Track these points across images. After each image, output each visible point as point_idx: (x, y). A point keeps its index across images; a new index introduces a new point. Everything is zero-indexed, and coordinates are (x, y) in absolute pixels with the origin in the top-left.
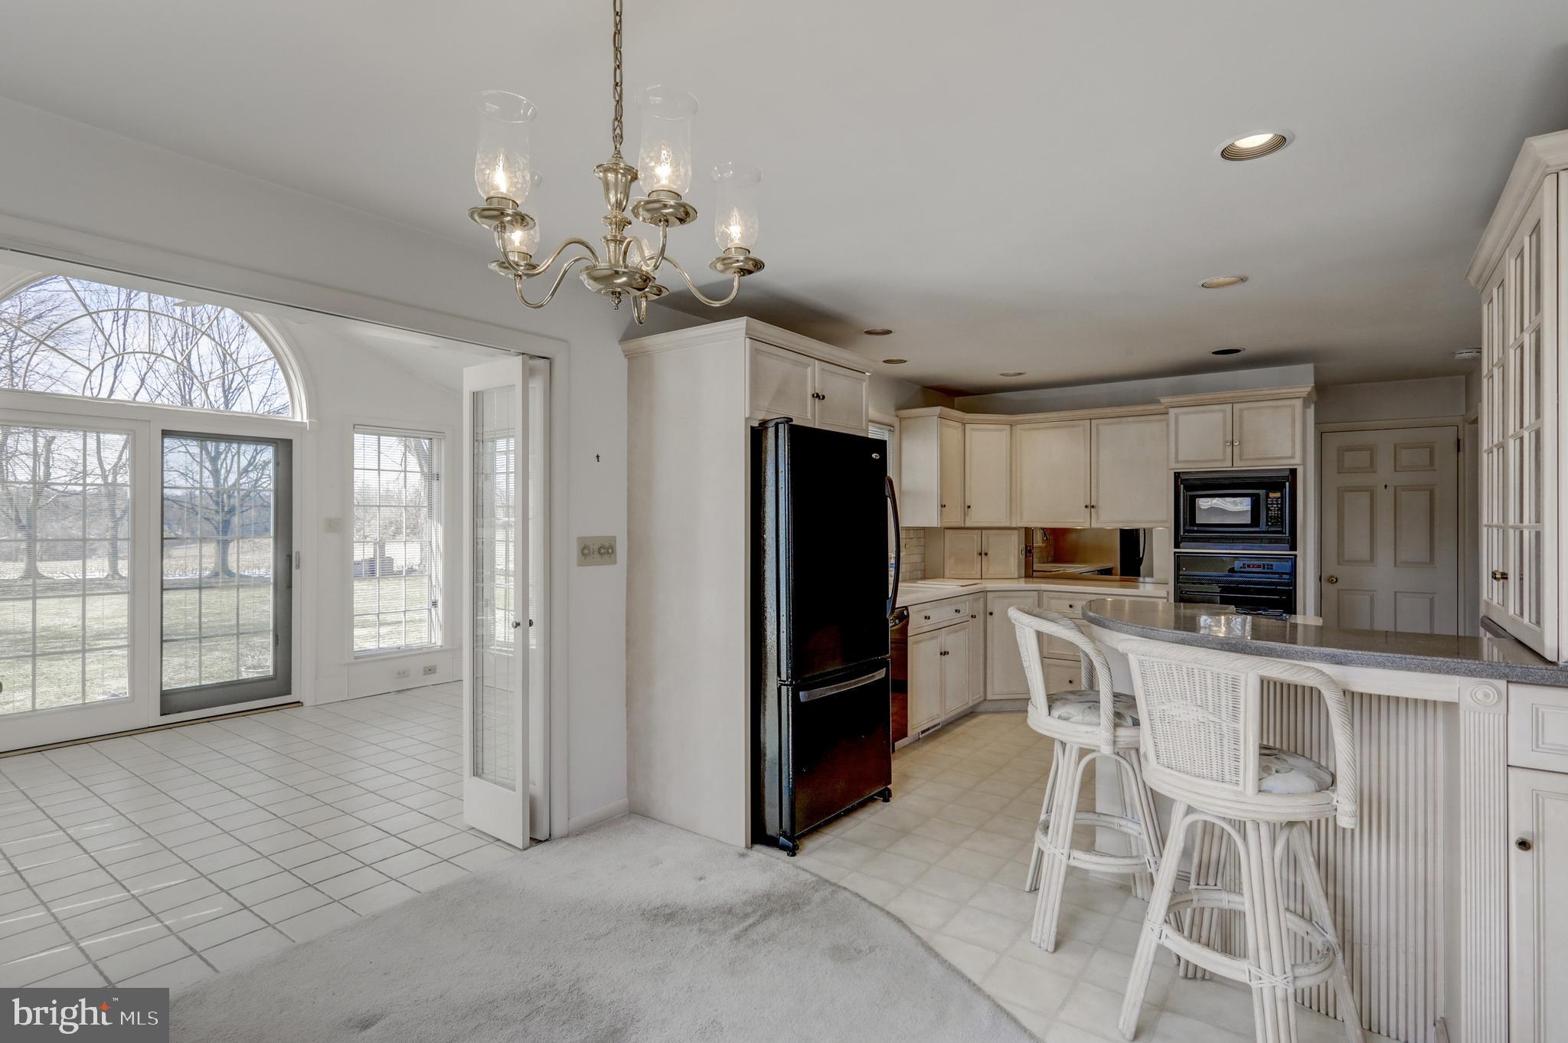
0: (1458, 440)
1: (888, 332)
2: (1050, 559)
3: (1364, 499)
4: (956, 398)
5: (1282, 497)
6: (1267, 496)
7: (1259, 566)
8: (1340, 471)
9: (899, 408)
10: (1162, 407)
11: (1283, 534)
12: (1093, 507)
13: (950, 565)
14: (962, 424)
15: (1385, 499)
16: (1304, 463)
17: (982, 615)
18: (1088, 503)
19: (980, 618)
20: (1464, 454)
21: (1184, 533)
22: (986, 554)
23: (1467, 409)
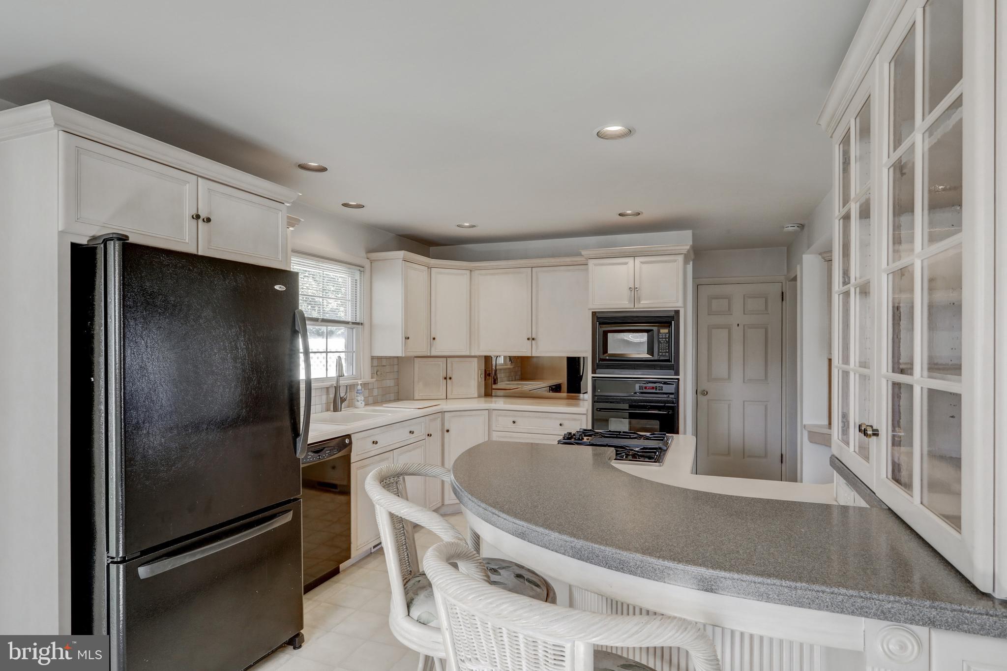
0: (783, 293)
1: (323, 169)
2: (517, 377)
3: (724, 333)
4: (431, 248)
5: (670, 333)
6: (659, 332)
7: (653, 388)
8: (710, 313)
9: (370, 251)
10: (583, 259)
11: (670, 362)
12: (533, 339)
13: (419, 390)
14: (428, 268)
15: (737, 334)
16: (685, 306)
17: (439, 433)
18: (530, 336)
19: (437, 435)
20: (786, 303)
21: (599, 362)
22: (450, 378)
23: (788, 271)
